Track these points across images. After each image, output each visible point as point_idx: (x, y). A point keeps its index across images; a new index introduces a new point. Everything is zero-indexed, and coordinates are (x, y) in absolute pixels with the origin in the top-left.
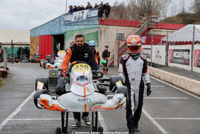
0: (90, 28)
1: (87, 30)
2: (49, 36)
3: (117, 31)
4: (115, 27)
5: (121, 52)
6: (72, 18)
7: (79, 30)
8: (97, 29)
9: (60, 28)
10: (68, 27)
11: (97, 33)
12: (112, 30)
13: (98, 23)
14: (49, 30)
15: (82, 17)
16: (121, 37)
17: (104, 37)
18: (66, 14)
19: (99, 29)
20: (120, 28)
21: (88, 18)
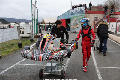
1: (80, 16)
2: (64, 19)
3: (94, 16)
4: (93, 14)
6: (73, 11)
7: (77, 16)
8: (84, 16)
9: (69, 16)
10: (72, 15)
12: (91, 16)
13: (85, 13)
14: (64, 17)
15: (78, 10)
16: (96, 19)
18: (71, 9)
20: (96, 15)
21: (80, 11)
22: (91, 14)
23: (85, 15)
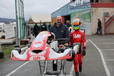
0: (86, 10)
1: (84, 11)
3: (104, 11)
4: (102, 8)
5: (106, 25)
7: (79, 12)
8: (90, 11)
9: (68, 11)
10: (72, 10)
11: (90, 13)
12: (100, 10)
13: (90, 6)
14: (61, 13)
15: (81, 3)
16: (107, 15)
17: (95, 15)
19: (92, 10)
20: (106, 8)
21: (84, 3)
22: (98, 8)
23: (91, 9)
